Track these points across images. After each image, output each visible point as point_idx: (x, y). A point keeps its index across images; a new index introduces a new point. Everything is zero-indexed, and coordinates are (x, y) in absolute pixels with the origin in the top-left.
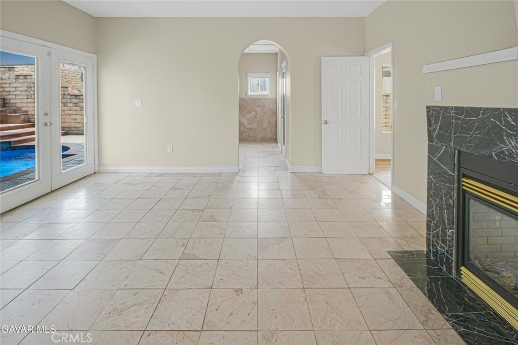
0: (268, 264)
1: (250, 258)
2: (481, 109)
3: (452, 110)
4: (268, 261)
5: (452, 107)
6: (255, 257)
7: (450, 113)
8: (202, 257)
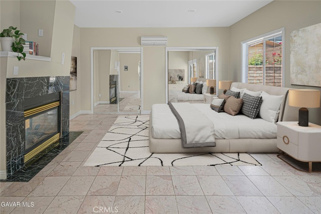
0: (116, 173)
1: (126, 177)
2: (37, 77)
3: (25, 79)
4: (115, 174)
5: (25, 78)
6: (123, 177)
7: (23, 81)
8: (158, 178)
